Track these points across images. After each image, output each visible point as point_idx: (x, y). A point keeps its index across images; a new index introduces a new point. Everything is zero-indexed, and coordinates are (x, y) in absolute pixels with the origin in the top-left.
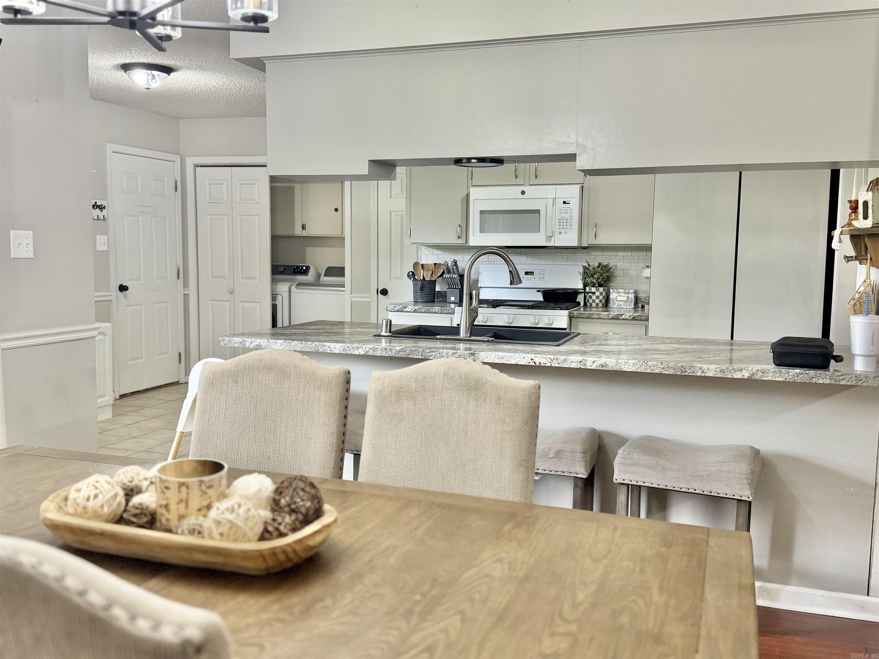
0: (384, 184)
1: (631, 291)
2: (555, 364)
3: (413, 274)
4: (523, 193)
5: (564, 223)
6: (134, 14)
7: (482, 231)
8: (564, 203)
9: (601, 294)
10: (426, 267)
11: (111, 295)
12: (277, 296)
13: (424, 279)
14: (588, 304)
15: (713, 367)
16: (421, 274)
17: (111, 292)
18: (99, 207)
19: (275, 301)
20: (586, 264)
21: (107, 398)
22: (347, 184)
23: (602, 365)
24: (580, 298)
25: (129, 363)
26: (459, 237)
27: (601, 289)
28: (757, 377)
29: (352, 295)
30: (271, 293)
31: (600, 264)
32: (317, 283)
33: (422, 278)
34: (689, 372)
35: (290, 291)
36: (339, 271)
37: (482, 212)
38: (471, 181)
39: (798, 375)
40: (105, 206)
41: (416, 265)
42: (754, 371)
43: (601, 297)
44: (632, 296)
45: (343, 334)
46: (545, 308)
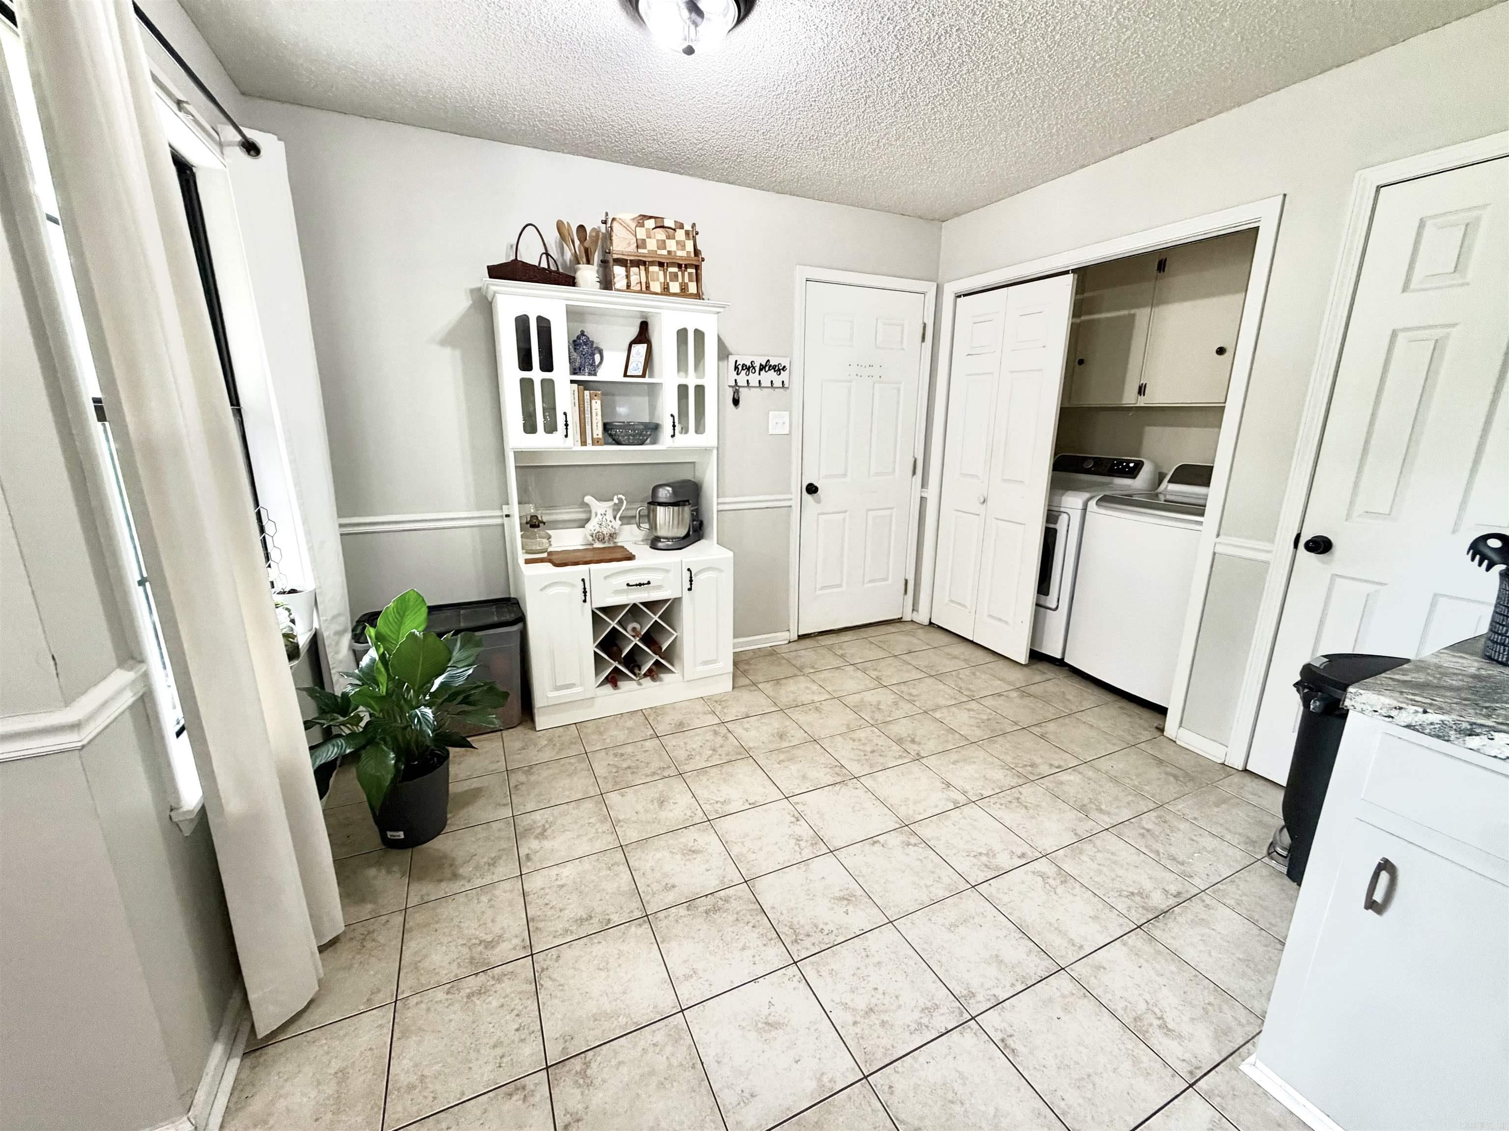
11: (791, 499)
12: (1060, 515)
17: (792, 494)
18: (774, 369)
19: (1056, 522)
21: (720, 664)
25: (818, 592)
29: (1218, 540)
30: (1046, 508)
32: (1147, 497)
35: (1085, 509)
36: (1200, 475)
40: (784, 367)
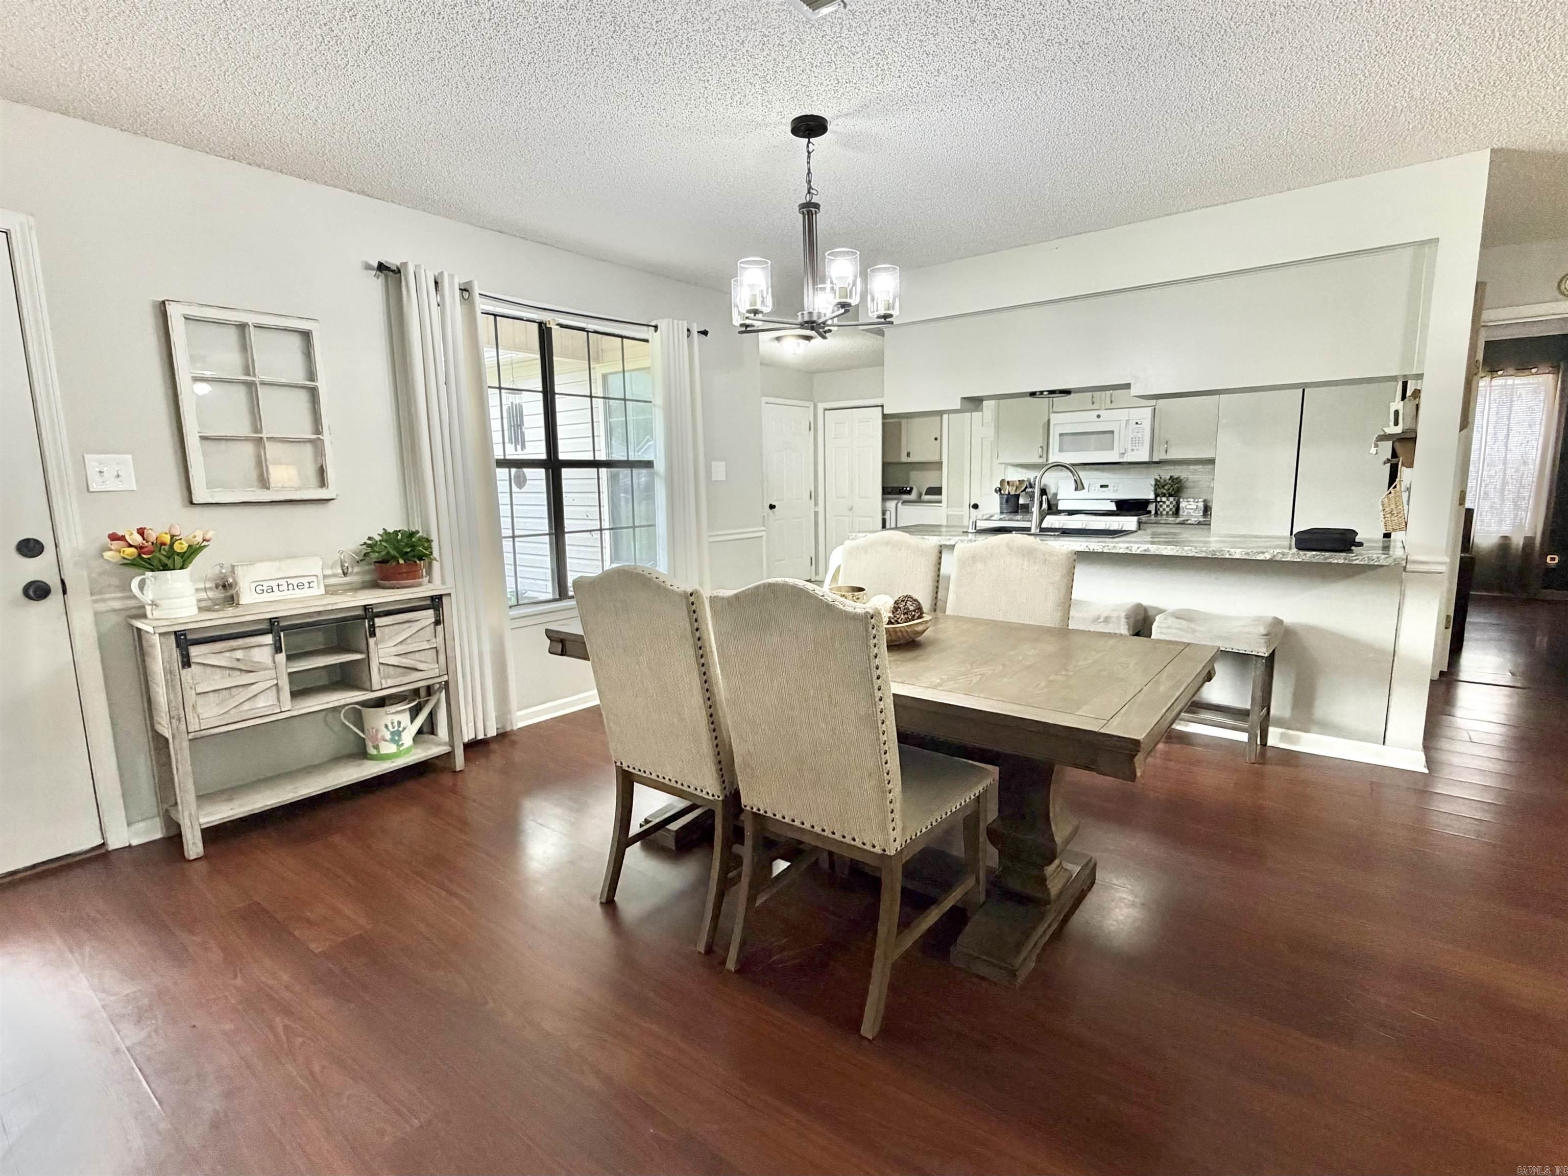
0: (976, 415)
1: (1201, 500)
2: (1106, 550)
3: (1000, 490)
4: (1099, 416)
5: (1136, 442)
6: (814, 322)
7: (1061, 450)
8: (1137, 423)
9: (1171, 503)
10: (1011, 483)
11: (764, 512)
12: (886, 511)
13: (1009, 493)
14: (1159, 512)
15: (1238, 551)
16: (1007, 489)
17: (764, 509)
19: (885, 515)
20: (1158, 478)
22: (945, 417)
23: (1145, 550)
24: (1152, 507)
26: (1040, 457)
27: (1171, 499)
28: (1277, 559)
29: (948, 508)
30: (882, 509)
31: (1171, 477)
32: (919, 501)
33: (1007, 492)
34: (1218, 555)
35: (896, 508)
36: (937, 491)
37: (1061, 435)
38: (1052, 410)
39: (1314, 556)
41: (1002, 482)
42: (1275, 553)
43: (1171, 506)
44: (1201, 505)
45: (940, 532)
46: (1118, 515)
